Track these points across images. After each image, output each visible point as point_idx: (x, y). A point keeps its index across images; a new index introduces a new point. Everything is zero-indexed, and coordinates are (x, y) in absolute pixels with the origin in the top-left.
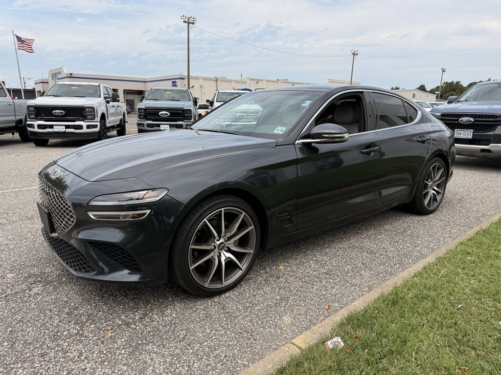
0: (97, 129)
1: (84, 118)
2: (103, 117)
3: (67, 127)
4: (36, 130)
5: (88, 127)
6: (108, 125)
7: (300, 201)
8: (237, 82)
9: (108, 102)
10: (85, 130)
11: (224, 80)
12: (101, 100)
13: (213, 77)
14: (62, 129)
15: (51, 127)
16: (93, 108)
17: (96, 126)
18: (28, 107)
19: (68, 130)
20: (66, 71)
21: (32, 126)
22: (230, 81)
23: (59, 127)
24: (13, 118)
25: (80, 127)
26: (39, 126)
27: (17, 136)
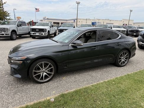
0: (47, 35)
1: (43, 32)
2: (49, 31)
3: (39, 34)
4: (32, 34)
5: (44, 34)
6: (50, 34)
7: (69, 61)
8: (93, 20)
9: (51, 27)
10: (44, 35)
11: (89, 20)
12: (49, 27)
13: (85, 19)
14: (38, 34)
15: (36, 34)
16: (46, 29)
17: (46, 34)
18: (31, 28)
19: (40, 35)
20: (47, 18)
21: (31, 33)
22: (91, 20)
23: (37, 34)
24: (28, 31)
25: (42, 34)
26: (33, 34)
27: (29, 36)
